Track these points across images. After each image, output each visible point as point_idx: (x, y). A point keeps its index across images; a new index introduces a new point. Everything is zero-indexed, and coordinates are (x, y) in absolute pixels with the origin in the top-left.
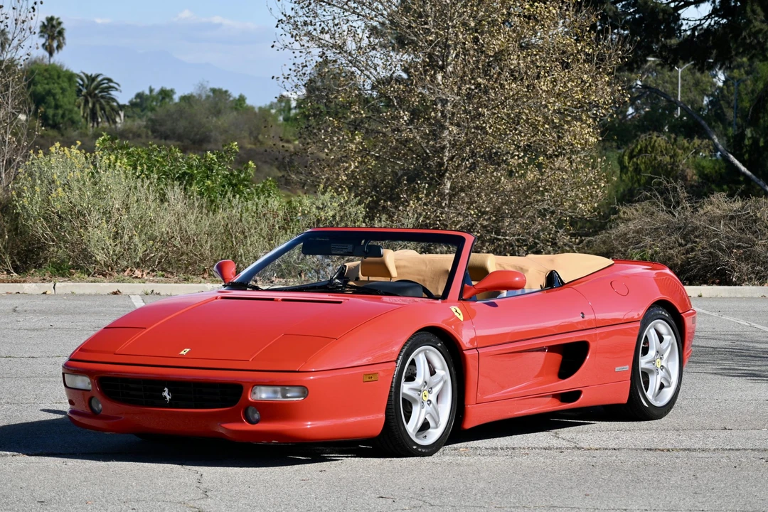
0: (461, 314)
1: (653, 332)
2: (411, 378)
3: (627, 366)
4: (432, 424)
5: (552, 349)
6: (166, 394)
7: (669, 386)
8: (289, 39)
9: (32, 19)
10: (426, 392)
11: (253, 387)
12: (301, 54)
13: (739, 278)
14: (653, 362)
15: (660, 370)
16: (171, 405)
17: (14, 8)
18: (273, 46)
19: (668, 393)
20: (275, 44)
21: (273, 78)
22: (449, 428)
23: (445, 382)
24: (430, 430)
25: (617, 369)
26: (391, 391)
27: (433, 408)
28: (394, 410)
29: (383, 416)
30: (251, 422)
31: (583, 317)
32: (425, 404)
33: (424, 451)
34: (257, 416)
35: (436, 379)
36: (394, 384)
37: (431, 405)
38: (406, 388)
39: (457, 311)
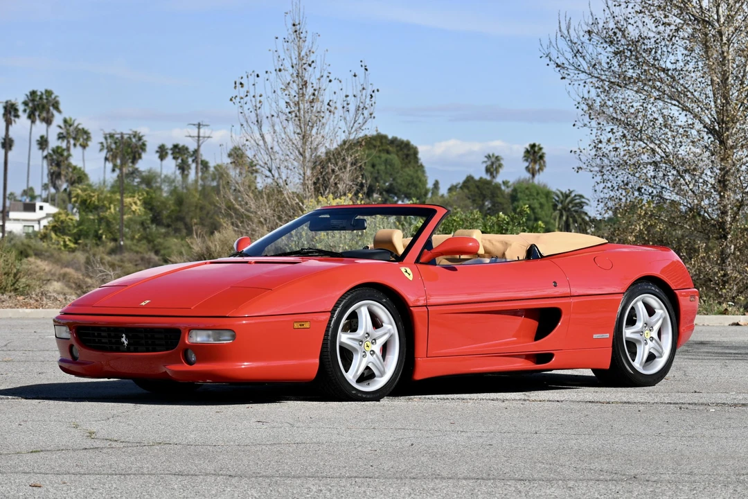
0: (411, 275)
1: (641, 306)
2: (351, 329)
3: (608, 335)
6: (123, 340)
7: (661, 357)
10: (369, 344)
11: (189, 331)
14: (641, 332)
15: (649, 341)
16: (128, 350)
17: (354, 96)
18: (574, 125)
19: (660, 363)
20: (576, 123)
22: (396, 378)
23: (392, 336)
24: (375, 379)
25: (595, 336)
26: (325, 339)
27: (376, 359)
28: (330, 357)
29: (317, 361)
30: (190, 363)
31: (555, 286)
32: (368, 354)
33: (364, 396)
34: (193, 358)
35: (380, 332)
36: (330, 332)
37: (375, 356)
38: (344, 338)
39: (407, 272)
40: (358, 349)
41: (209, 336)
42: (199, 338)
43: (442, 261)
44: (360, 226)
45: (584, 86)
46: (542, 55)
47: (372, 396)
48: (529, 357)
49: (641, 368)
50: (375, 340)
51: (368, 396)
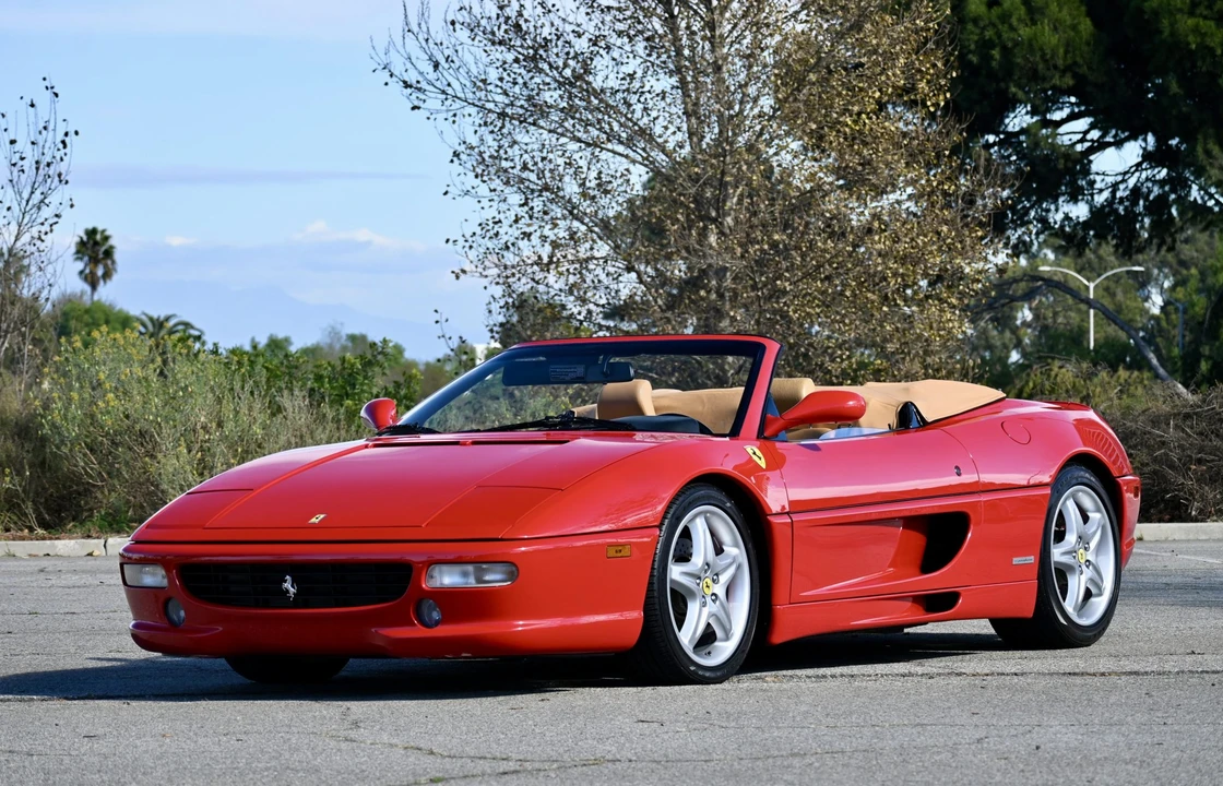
0: (763, 459)
1: (1071, 504)
2: (684, 557)
3: (1032, 557)
4: (719, 633)
5: (911, 522)
6: (287, 585)
7: (1100, 594)
8: (470, 180)
9: (62, 159)
10: (709, 581)
11: (429, 565)
12: (492, 203)
13: (1201, 511)
14: (1073, 552)
15: (1084, 567)
16: (296, 604)
17: (33, 143)
18: (446, 193)
19: (1100, 604)
20: (449, 189)
21: (447, 241)
22: (747, 640)
23: (739, 567)
24: (716, 644)
25: (1016, 561)
26: (652, 576)
27: (719, 607)
29: (641, 614)
30: (428, 624)
31: (959, 474)
32: (709, 599)
33: (707, 674)
34: (436, 614)
35: (724, 560)
36: (657, 564)
37: (718, 602)
38: (676, 572)
39: (756, 454)
40: (695, 591)
41: (466, 574)
42: (448, 578)
44: (624, 374)
45: (454, 122)
46: (376, 66)
47: (715, 674)
48: (918, 600)
49: (1076, 613)
51: (711, 675)
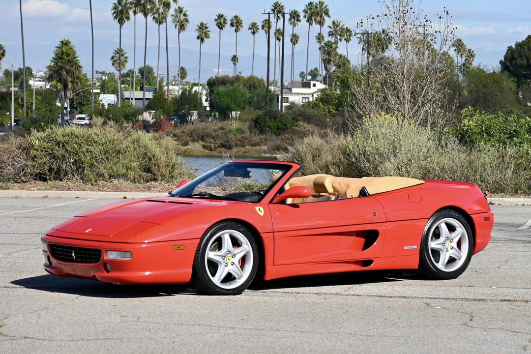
0: (263, 212)
1: (443, 226)
3: (416, 246)
4: (236, 277)
6: (73, 254)
7: (460, 259)
10: (230, 258)
11: (106, 251)
14: (443, 244)
15: (449, 249)
16: (76, 261)
19: (459, 264)
22: (251, 279)
23: (248, 252)
24: (236, 280)
25: (406, 248)
27: (236, 268)
28: (200, 268)
29: (190, 270)
30: (108, 271)
31: (375, 215)
32: (229, 264)
33: (225, 292)
34: (109, 268)
35: (238, 250)
36: (200, 252)
37: (234, 266)
38: (211, 254)
39: (260, 210)
40: (222, 262)
41: (118, 255)
42: (112, 256)
43: (289, 201)
44: (246, 175)
47: (231, 292)
48: (356, 262)
49: (443, 267)
50: (235, 255)
51: (229, 292)
